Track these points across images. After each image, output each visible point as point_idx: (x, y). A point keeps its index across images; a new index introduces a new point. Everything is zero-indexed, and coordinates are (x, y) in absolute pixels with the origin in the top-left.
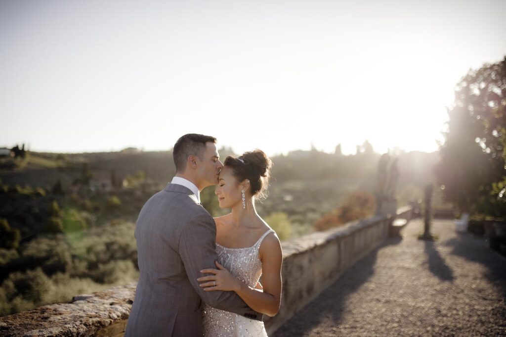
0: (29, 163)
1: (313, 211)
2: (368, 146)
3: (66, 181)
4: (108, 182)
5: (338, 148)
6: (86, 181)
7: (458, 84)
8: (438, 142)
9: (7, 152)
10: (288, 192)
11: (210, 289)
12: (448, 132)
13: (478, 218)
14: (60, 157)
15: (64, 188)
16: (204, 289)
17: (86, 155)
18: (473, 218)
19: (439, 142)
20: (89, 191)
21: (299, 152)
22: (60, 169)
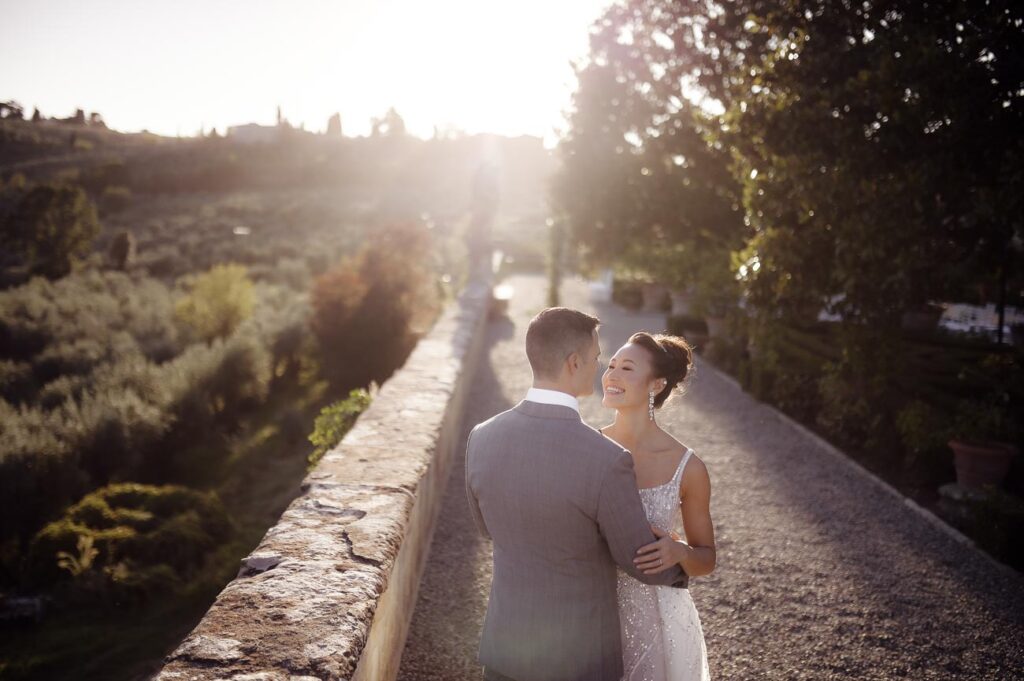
1: (291, 254)
2: (395, 120)
5: (335, 122)
7: (597, 23)
8: (557, 132)
11: (654, 571)
12: (574, 110)
13: (627, 275)
16: (646, 572)
18: (619, 277)
19: (560, 131)
21: (253, 127)
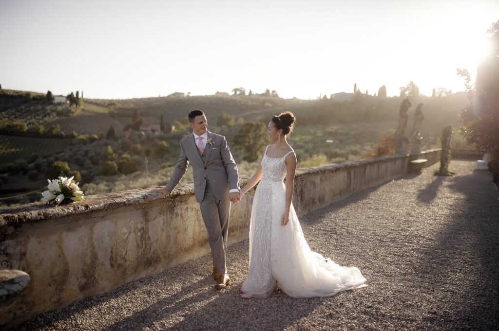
0: (83, 110)
2: (413, 88)
3: (119, 127)
4: (157, 127)
5: (383, 90)
6: (137, 127)
9: (63, 100)
10: (331, 135)
14: (111, 103)
15: (116, 133)
17: (135, 101)
20: (141, 136)
22: (112, 115)
